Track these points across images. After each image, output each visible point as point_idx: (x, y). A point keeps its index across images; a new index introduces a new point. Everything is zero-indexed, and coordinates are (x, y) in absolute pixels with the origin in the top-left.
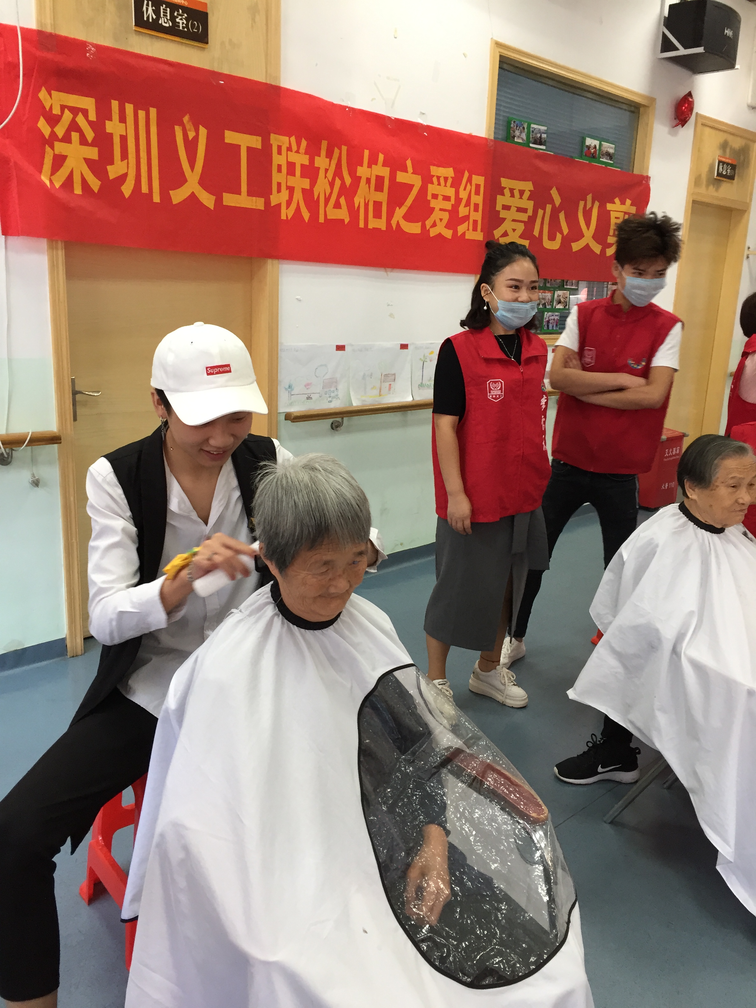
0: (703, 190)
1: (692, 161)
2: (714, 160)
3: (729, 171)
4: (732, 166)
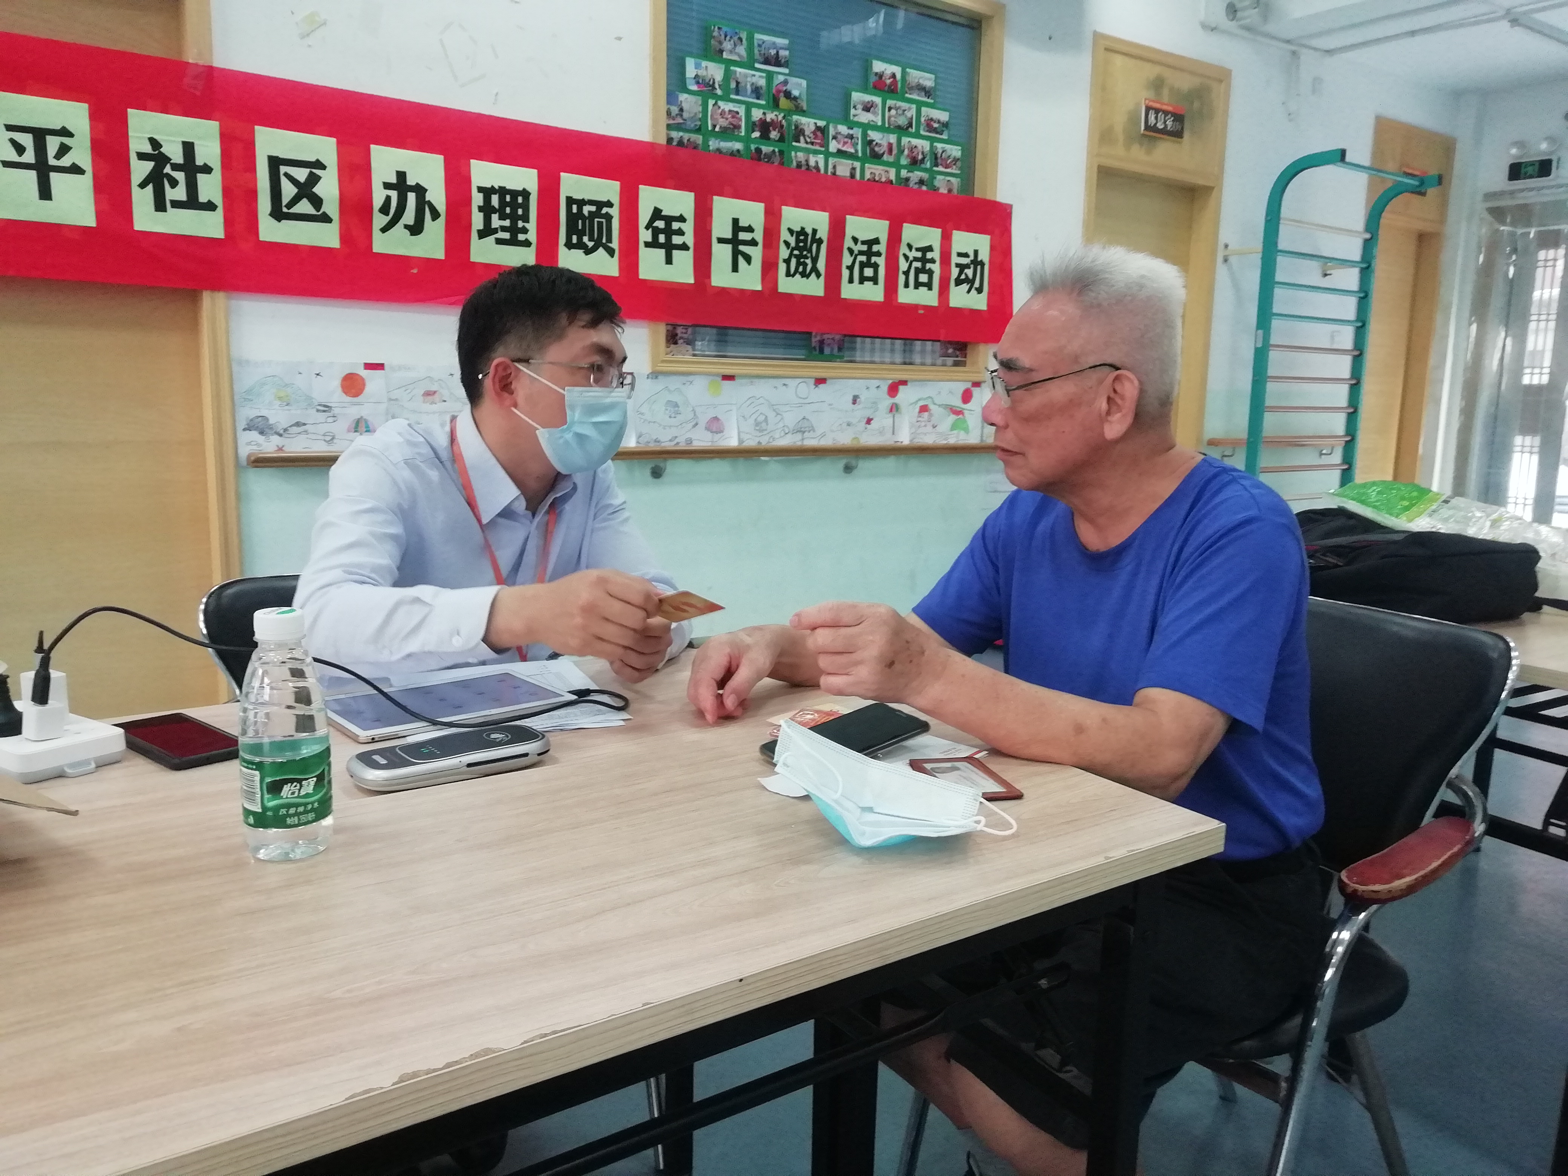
0: (1119, 150)
1: (1092, 105)
2: (1138, 105)
3: (1169, 124)
4: (1175, 116)
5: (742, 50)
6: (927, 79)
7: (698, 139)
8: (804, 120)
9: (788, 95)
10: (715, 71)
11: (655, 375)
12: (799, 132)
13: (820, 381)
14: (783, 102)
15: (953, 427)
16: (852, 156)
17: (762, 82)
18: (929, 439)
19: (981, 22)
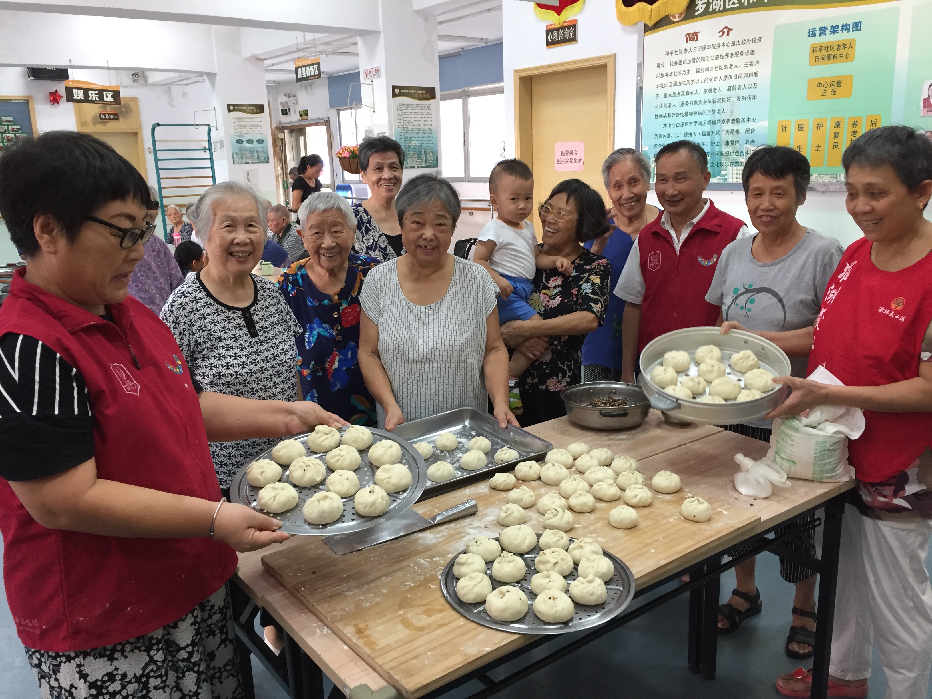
0: (90, 127)
2: (95, 113)
3: (111, 117)
4: (114, 114)
6: (10, 119)
19: (28, 101)
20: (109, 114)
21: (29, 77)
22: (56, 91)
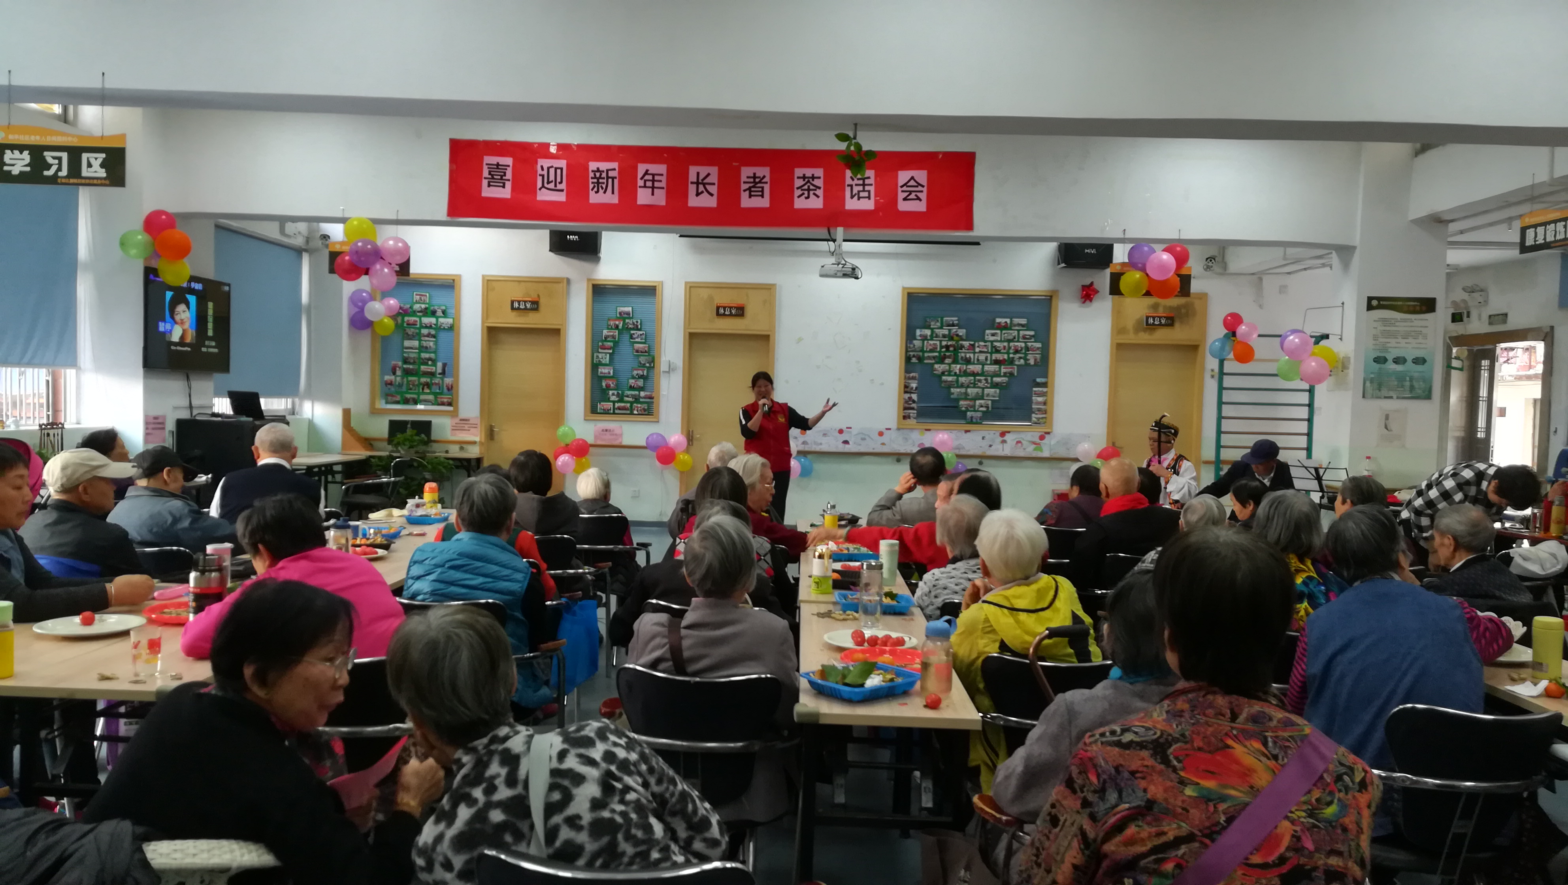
0: (1130, 336)
1: (1113, 321)
2: (1141, 316)
3: (1163, 322)
4: (1167, 318)
5: (939, 324)
6: (1023, 321)
7: (921, 354)
8: (964, 343)
9: (957, 335)
10: (928, 332)
11: (898, 429)
12: (962, 347)
13: (967, 431)
14: (955, 338)
15: (1035, 449)
16: (987, 352)
17: (946, 332)
18: (1021, 454)
19: (1051, 297)
20: (1160, 317)
21: (1059, 264)
22: (1092, 284)
